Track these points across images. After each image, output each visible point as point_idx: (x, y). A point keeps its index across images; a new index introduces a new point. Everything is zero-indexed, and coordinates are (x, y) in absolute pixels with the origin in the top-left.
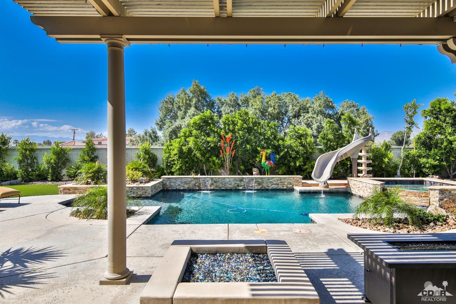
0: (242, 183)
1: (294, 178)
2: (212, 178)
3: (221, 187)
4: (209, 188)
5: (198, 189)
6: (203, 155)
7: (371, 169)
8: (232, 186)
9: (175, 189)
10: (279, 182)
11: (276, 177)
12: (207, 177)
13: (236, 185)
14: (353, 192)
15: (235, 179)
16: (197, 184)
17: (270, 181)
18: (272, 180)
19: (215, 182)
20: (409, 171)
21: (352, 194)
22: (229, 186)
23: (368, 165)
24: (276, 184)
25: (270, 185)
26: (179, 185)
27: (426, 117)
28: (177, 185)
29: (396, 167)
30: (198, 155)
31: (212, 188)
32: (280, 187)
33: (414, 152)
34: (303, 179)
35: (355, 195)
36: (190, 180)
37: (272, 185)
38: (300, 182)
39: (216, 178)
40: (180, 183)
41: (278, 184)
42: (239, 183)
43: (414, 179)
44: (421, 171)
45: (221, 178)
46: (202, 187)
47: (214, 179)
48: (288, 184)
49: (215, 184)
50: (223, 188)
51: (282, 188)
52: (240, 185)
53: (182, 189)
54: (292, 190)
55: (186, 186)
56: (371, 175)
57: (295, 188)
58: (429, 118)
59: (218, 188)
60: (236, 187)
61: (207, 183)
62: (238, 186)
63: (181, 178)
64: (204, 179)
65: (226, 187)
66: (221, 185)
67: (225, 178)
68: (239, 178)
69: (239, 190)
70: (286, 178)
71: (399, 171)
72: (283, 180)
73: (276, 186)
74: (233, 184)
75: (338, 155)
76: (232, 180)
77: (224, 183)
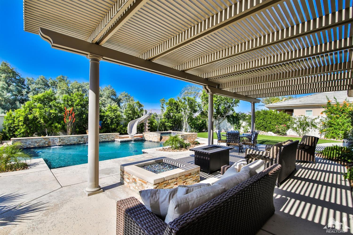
0: (83, 139)
1: (115, 134)
2: (59, 137)
3: (67, 143)
4: (58, 144)
5: (47, 146)
6: (46, 121)
7: (150, 128)
8: (75, 142)
9: (26, 147)
10: (106, 137)
11: (105, 135)
12: (56, 137)
13: (78, 141)
14: (146, 139)
15: (78, 137)
16: (46, 143)
17: (101, 137)
18: (102, 136)
19: (62, 140)
20: (161, 129)
21: (145, 140)
22: (73, 142)
23: (149, 127)
24: (105, 138)
25: (101, 139)
26: (30, 144)
27: (167, 105)
28: (27, 144)
29: (157, 127)
30: (42, 121)
31: (60, 144)
32: (107, 140)
33: (163, 120)
34: (120, 135)
35: (147, 141)
36: (40, 140)
37: (102, 139)
38: (118, 136)
39: (62, 137)
40: (30, 143)
41: (106, 138)
42: (80, 139)
43: (163, 132)
44: (166, 129)
45: (67, 137)
46: (51, 144)
47: (61, 138)
48: (112, 138)
49: (62, 141)
50: (68, 144)
51: (108, 140)
52: (81, 140)
53: (32, 147)
54: (114, 141)
55: (36, 145)
56: (150, 131)
57: (115, 140)
58: (168, 106)
59: (64, 144)
60: (78, 142)
61: (55, 141)
62: (80, 141)
63: (32, 139)
64: (53, 139)
65: (71, 143)
66: (67, 142)
67: (70, 137)
68: (80, 136)
69: (80, 144)
70: (110, 134)
71: (158, 129)
72: (109, 136)
73: (105, 139)
74: (76, 140)
75: (139, 121)
76: (75, 138)
77: (69, 140)
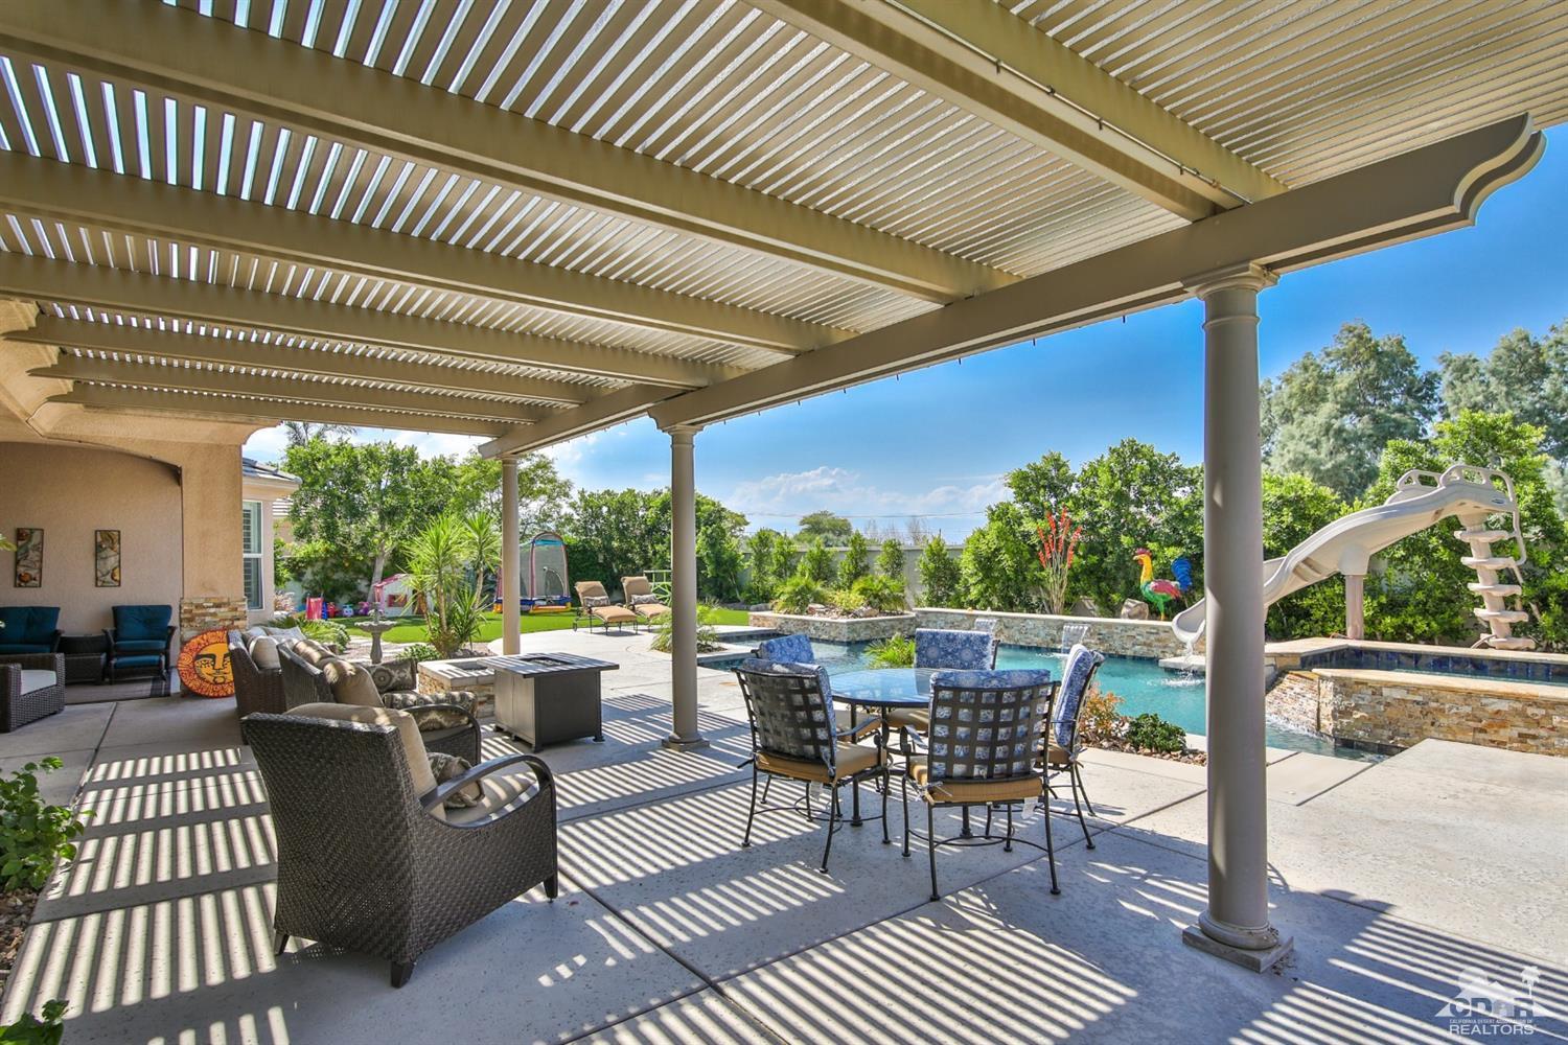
2: (1000, 617)
3: (1018, 640)
8: (1039, 640)
10: (1152, 637)
11: (1144, 626)
12: (991, 616)
15: (1047, 624)
17: (1129, 633)
18: (1133, 633)
22: (1034, 640)
24: (1145, 644)
25: (1129, 646)
31: (1001, 640)
32: (1155, 653)
36: (960, 619)
37: (1134, 645)
39: (1007, 617)
41: (1150, 645)
42: (1054, 632)
45: (1018, 618)
47: (1005, 621)
49: (1006, 632)
50: (1022, 644)
51: (1161, 656)
52: (1057, 639)
59: (1012, 643)
60: (1048, 644)
61: (991, 627)
62: (1053, 640)
63: (946, 613)
64: (984, 619)
65: (1028, 640)
67: (1025, 619)
68: (1055, 621)
69: (1054, 651)
72: (1163, 635)
73: (1145, 648)
74: (1042, 634)
75: (1285, 565)
76: (1039, 624)
77: (1024, 632)
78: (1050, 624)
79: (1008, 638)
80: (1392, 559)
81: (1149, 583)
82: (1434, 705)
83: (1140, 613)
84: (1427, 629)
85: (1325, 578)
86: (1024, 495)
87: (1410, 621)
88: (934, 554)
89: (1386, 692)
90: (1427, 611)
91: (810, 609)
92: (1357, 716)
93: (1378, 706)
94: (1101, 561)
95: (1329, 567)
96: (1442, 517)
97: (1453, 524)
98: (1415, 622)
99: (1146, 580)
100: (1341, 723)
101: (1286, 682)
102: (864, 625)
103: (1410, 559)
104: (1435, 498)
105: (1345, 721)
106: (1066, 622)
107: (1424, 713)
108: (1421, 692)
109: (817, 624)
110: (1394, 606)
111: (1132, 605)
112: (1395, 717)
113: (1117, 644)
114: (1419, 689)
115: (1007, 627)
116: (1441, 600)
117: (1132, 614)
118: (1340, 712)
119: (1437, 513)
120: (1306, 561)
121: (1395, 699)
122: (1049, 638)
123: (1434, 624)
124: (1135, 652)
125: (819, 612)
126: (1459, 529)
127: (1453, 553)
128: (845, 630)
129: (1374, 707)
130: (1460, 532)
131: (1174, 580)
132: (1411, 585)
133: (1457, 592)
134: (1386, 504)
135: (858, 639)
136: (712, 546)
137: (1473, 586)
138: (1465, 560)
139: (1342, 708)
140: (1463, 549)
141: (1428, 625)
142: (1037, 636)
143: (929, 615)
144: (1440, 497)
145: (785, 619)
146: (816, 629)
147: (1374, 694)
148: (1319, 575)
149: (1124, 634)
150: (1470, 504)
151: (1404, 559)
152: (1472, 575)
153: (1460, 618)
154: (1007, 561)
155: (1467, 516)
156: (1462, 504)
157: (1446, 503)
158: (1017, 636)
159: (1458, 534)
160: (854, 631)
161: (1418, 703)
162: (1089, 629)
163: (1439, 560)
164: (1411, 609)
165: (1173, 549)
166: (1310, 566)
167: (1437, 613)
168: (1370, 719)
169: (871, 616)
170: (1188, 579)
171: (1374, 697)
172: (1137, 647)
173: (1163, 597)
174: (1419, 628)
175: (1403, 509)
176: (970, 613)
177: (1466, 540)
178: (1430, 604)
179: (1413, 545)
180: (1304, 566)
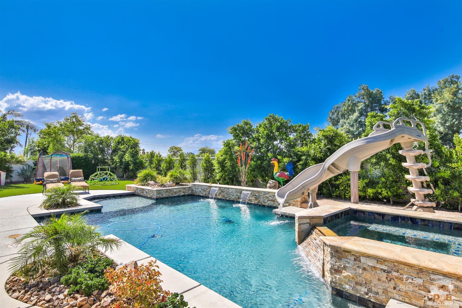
2: (220, 187)
9: (198, 195)
12: (217, 187)
15: (236, 191)
25: (266, 201)
26: (200, 192)
31: (220, 197)
36: (206, 188)
42: (239, 194)
45: (226, 188)
47: (222, 189)
49: (222, 194)
50: (227, 199)
52: (240, 197)
53: (202, 196)
55: (204, 193)
59: (224, 198)
60: (237, 199)
63: (201, 185)
67: (229, 188)
68: (239, 189)
74: (235, 195)
75: (324, 166)
76: (234, 191)
77: (228, 194)
78: (238, 191)
79: (223, 196)
80: (372, 163)
81: (277, 173)
82: (395, 274)
83: (275, 186)
84: (387, 195)
85: (342, 172)
86: (236, 136)
87: (380, 191)
88: (206, 160)
89: (363, 260)
90: (387, 186)
91: (148, 183)
92: (344, 274)
93: (358, 269)
94: (262, 163)
95: (343, 167)
96: (394, 143)
97: (398, 147)
98: (382, 191)
99: (276, 171)
100: (335, 277)
101: (314, 235)
102: (165, 191)
103: (380, 164)
104: (391, 133)
105: (338, 276)
106: (243, 190)
107: (389, 279)
108: (386, 263)
109: (147, 191)
110: (373, 184)
111: (271, 182)
112: (369, 279)
113: (262, 200)
114: (385, 261)
115: (222, 192)
116: (393, 181)
117: (271, 186)
118: (335, 270)
119: (391, 141)
120: (333, 164)
121: (369, 266)
122: (237, 196)
123: (389, 193)
124: (268, 204)
125: (151, 185)
126: (401, 149)
127: (397, 161)
128: (155, 193)
129: (355, 270)
130: (402, 151)
131: (287, 172)
132: (380, 175)
133: (399, 178)
134: (369, 136)
135: (162, 197)
136: (133, 157)
137: (407, 177)
138: (404, 164)
139: (336, 267)
140: (403, 159)
141: (387, 193)
142: (233, 196)
143: (196, 186)
144: (393, 134)
145: (137, 188)
146: (146, 192)
147: (355, 260)
148: (339, 171)
149: (264, 196)
150: (407, 136)
151: (376, 164)
152: (407, 171)
153: (401, 190)
154: (228, 164)
155: (404, 143)
156: (403, 137)
157: (396, 136)
158: (226, 196)
159: (400, 152)
160: (159, 193)
161: (384, 271)
162: (251, 193)
163: (391, 164)
164: (380, 185)
165: (286, 159)
166: (335, 167)
167: (391, 187)
168: (353, 278)
169: (171, 187)
170: (293, 171)
171: (356, 262)
172: (269, 202)
173: (282, 179)
174: (383, 194)
175: (375, 139)
176: (210, 185)
177: (404, 154)
178: (388, 183)
179: (380, 157)
180: (332, 167)
